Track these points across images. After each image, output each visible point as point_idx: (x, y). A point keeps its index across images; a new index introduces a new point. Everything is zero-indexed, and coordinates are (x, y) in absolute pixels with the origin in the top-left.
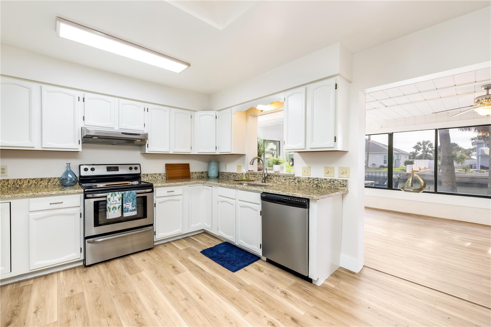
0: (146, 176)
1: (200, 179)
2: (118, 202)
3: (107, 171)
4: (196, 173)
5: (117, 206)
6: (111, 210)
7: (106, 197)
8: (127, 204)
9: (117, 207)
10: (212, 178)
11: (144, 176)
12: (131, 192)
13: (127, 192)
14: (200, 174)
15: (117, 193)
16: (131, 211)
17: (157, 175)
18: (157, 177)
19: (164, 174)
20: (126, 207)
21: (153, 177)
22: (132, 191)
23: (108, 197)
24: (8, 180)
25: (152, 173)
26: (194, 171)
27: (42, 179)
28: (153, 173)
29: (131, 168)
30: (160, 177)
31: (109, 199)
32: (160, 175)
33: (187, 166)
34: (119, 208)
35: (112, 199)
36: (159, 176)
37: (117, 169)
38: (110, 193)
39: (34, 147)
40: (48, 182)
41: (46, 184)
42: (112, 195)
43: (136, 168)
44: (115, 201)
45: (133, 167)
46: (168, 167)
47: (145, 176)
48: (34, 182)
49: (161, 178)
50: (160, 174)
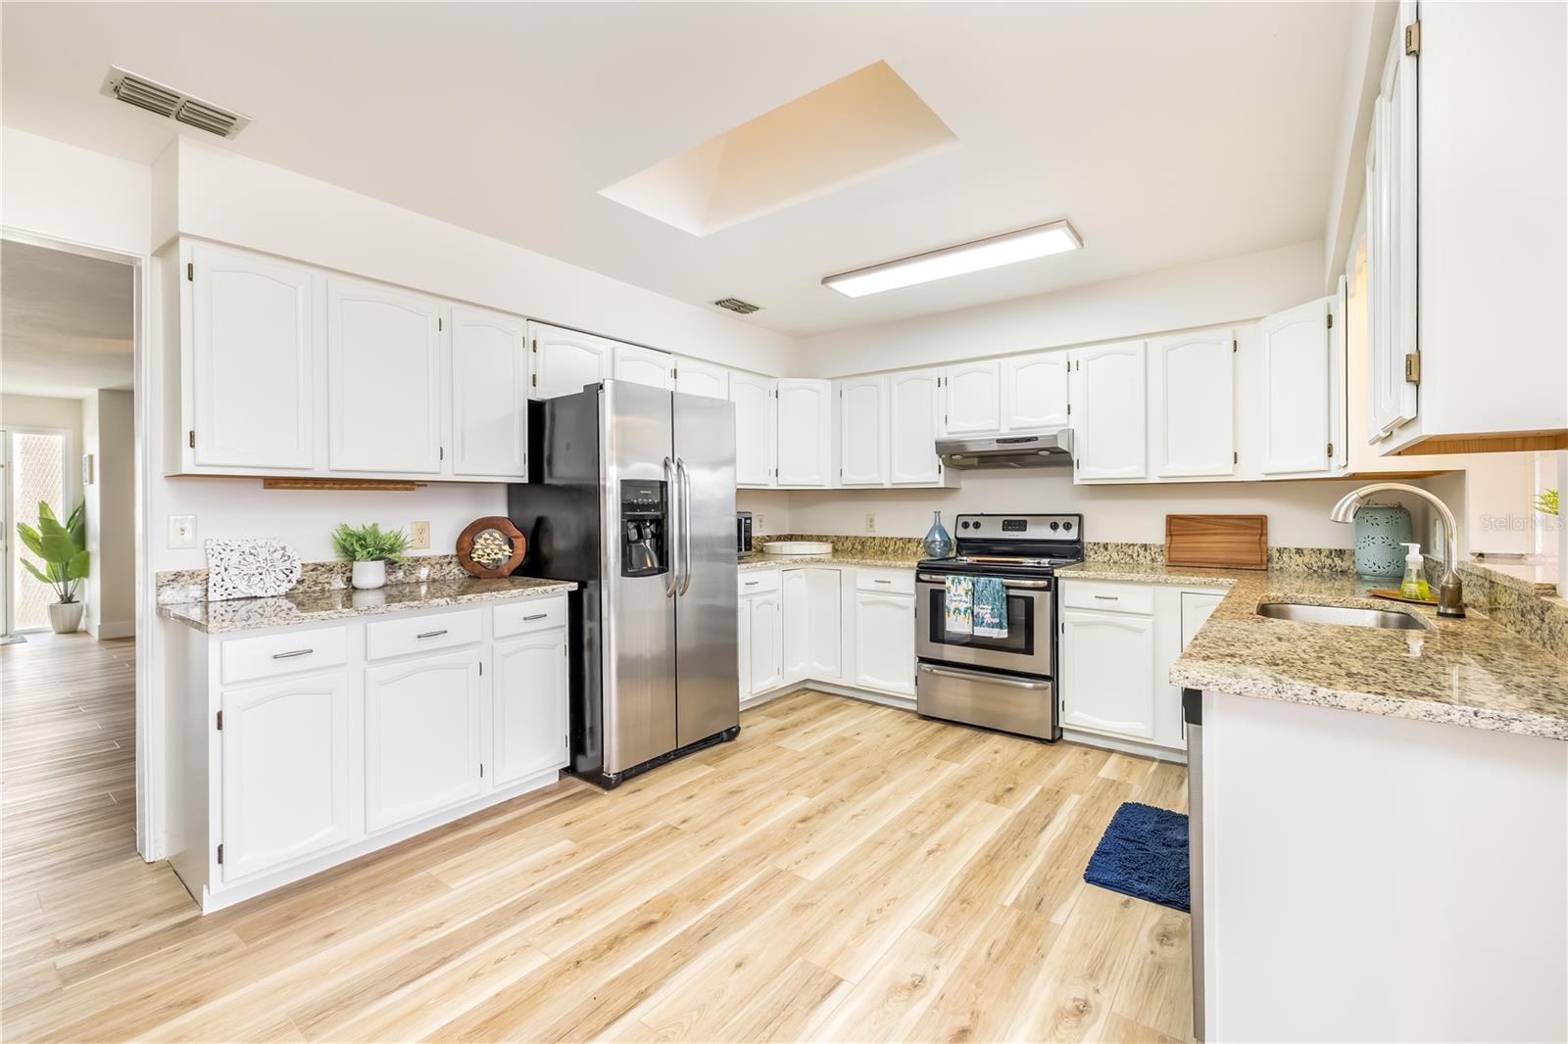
0: (1102, 549)
1: (1321, 576)
2: (964, 598)
3: (1003, 530)
4: (1299, 551)
5: (962, 606)
6: (952, 612)
7: (944, 583)
8: (981, 606)
9: (963, 610)
10: (1367, 577)
11: (1096, 548)
12: (990, 581)
13: (982, 579)
14: (1323, 559)
15: (962, 578)
16: (988, 625)
17: (1136, 548)
18: (1135, 555)
19: (1162, 546)
20: (978, 613)
21: (1122, 555)
22: (993, 579)
23: (948, 583)
24: (874, 538)
25: (1120, 541)
26: (1293, 545)
27: (910, 540)
28: (1124, 542)
29: (1054, 526)
30: (1147, 554)
31: (948, 588)
32: (1146, 550)
33: (1258, 525)
34: (965, 612)
35: (953, 589)
36: (1142, 552)
37: (1021, 525)
38: (951, 577)
39: (882, 484)
40: (917, 546)
41: (915, 549)
42: (953, 581)
43: (1067, 526)
44: (959, 595)
45: (1061, 521)
46: (1176, 525)
47: (1099, 547)
48: (901, 544)
49: (1149, 558)
50: (1145, 547)
